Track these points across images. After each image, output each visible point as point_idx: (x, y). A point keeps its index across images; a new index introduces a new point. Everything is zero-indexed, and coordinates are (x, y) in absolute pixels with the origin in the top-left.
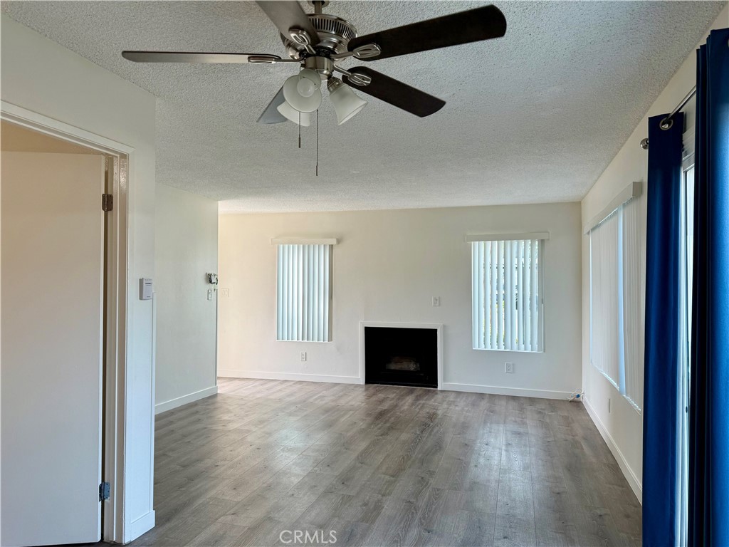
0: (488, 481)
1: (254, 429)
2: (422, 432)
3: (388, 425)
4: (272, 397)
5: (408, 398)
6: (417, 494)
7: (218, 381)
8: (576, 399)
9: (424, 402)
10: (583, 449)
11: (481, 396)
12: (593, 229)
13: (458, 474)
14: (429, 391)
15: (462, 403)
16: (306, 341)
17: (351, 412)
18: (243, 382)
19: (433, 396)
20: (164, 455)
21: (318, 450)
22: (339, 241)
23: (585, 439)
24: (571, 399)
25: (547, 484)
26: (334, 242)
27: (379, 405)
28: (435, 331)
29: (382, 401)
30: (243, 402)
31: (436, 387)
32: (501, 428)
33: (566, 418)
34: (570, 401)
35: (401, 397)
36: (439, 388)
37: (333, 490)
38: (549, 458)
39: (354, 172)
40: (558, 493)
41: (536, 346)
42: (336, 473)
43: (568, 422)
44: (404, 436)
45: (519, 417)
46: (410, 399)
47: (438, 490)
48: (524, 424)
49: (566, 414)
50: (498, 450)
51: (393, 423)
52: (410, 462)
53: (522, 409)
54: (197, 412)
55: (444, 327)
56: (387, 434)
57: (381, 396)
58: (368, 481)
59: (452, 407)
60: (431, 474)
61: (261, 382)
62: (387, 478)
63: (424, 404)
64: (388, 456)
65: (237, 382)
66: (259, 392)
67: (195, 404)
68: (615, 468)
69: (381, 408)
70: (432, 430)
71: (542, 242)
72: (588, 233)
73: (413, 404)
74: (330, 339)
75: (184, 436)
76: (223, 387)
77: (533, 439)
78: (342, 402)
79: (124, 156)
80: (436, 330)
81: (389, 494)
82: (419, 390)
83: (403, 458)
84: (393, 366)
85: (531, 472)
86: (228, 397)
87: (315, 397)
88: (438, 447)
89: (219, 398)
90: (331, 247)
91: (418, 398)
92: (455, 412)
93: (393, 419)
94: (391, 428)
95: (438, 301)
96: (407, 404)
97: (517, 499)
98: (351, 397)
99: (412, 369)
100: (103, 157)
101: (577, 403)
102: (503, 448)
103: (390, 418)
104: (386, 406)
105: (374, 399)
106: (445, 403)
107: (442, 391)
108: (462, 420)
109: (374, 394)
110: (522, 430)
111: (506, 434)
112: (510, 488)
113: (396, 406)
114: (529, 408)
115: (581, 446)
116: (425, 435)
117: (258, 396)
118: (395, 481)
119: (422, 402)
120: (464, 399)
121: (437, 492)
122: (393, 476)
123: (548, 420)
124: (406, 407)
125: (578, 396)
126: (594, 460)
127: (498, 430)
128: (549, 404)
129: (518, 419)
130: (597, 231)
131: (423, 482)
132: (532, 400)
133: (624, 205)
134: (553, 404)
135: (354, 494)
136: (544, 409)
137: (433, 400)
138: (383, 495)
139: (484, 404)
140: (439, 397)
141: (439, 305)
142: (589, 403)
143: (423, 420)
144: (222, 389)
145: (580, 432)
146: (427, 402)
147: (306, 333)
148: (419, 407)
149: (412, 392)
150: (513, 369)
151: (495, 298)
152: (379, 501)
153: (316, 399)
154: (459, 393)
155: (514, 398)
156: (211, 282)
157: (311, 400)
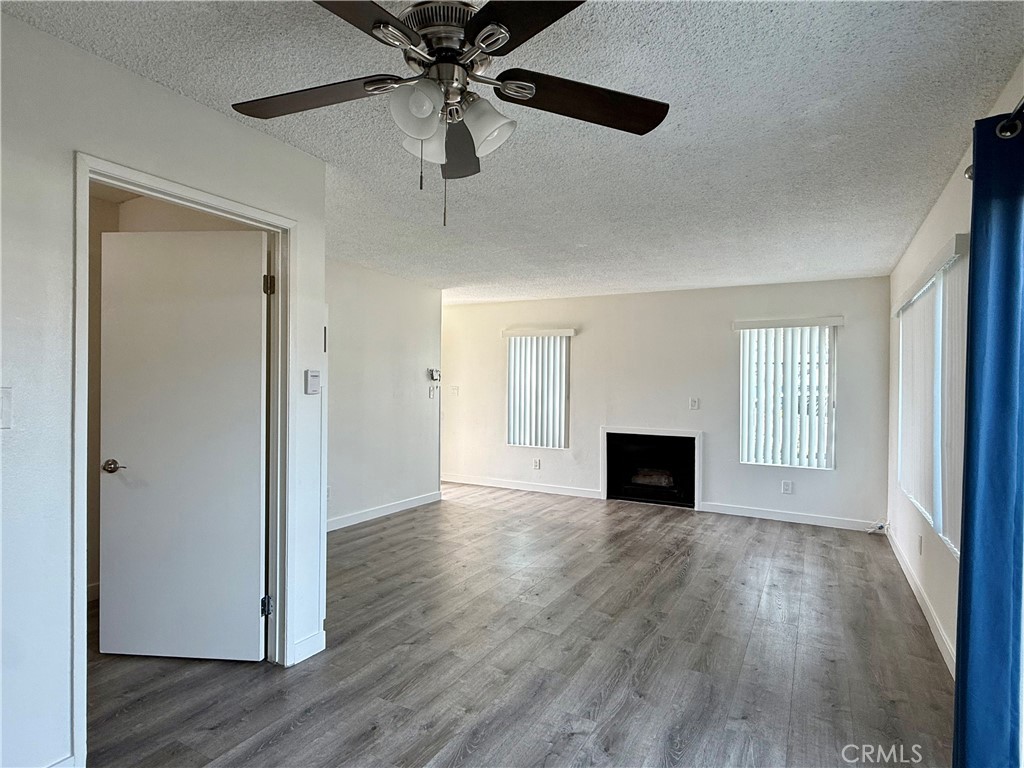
0: (735, 633)
1: (467, 543)
2: (662, 562)
3: (622, 550)
4: (497, 508)
5: (654, 518)
6: (637, 643)
7: (442, 487)
8: (878, 531)
9: (673, 524)
10: (878, 600)
11: (749, 520)
12: (904, 309)
13: (696, 620)
14: (683, 511)
15: (721, 528)
16: (539, 446)
17: (582, 531)
18: (471, 489)
19: (686, 518)
20: (364, 565)
21: (530, 575)
22: (577, 332)
23: (885, 587)
24: (871, 531)
25: (818, 646)
26: (571, 333)
27: (617, 525)
28: (692, 440)
29: (621, 521)
30: (464, 511)
31: (693, 507)
32: (768, 562)
33: (860, 556)
34: (870, 534)
35: (646, 518)
36: (696, 509)
37: (534, 626)
38: (828, 609)
39: (581, 246)
40: (833, 661)
41: (824, 461)
42: (544, 605)
43: (862, 562)
44: (639, 566)
45: (794, 550)
46: (656, 520)
47: (666, 639)
48: (800, 559)
49: (860, 550)
50: (756, 593)
51: (629, 549)
52: (636, 600)
53: (800, 541)
54: (414, 519)
55: (704, 434)
56: (619, 561)
57: (622, 514)
58: (580, 619)
59: (709, 533)
60: (661, 617)
61: (490, 490)
62: (605, 616)
63: (672, 527)
64: (613, 588)
65: (466, 487)
66: (484, 501)
67: (414, 510)
68: (924, 631)
69: (619, 528)
70: (676, 561)
71: (835, 329)
72: (898, 315)
73: (659, 527)
74: (567, 445)
75: (392, 545)
76: (450, 493)
77: (808, 581)
78: (574, 519)
79: (285, 231)
80: (694, 439)
81: (602, 638)
82: (671, 509)
83: (631, 593)
84: (641, 480)
85: (797, 627)
86: (451, 505)
87: (544, 511)
88: (679, 582)
89: (442, 505)
90: (569, 339)
91: (666, 520)
92: (709, 539)
93: (630, 542)
94: (626, 554)
95: (697, 404)
96: (652, 526)
97: (771, 662)
98: (585, 514)
99: (664, 484)
100: (265, 234)
101: (879, 537)
102: (766, 589)
103: (627, 541)
104: (625, 526)
105: (613, 517)
106: (701, 526)
107: (699, 512)
108: (717, 549)
109: (614, 512)
110: (795, 568)
111: (772, 571)
112: (765, 646)
113: (638, 527)
114: (810, 538)
115: (877, 596)
116: (666, 565)
117: (483, 505)
118: (614, 621)
119: (671, 524)
120: (726, 523)
121: (664, 642)
122: (612, 616)
123: (833, 557)
124: (649, 530)
125: (881, 527)
126: (893, 618)
127: (763, 566)
128: (839, 535)
129: (791, 553)
130: (909, 311)
131: (648, 626)
132: (816, 529)
133: (945, 272)
134: (844, 536)
135: (558, 634)
136: (831, 542)
137: (685, 523)
138: (594, 639)
139: (751, 531)
140: (696, 518)
141: (699, 408)
142: (894, 537)
143: (667, 546)
144: (447, 495)
145: (877, 575)
146: (678, 525)
147: (540, 439)
148: (666, 530)
149: (661, 511)
150: (792, 488)
151: (779, 401)
152: (587, 646)
153: (546, 513)
154: (721, 515)
155: (792, 525)
156: (432, 378)
157: (539, 514)
